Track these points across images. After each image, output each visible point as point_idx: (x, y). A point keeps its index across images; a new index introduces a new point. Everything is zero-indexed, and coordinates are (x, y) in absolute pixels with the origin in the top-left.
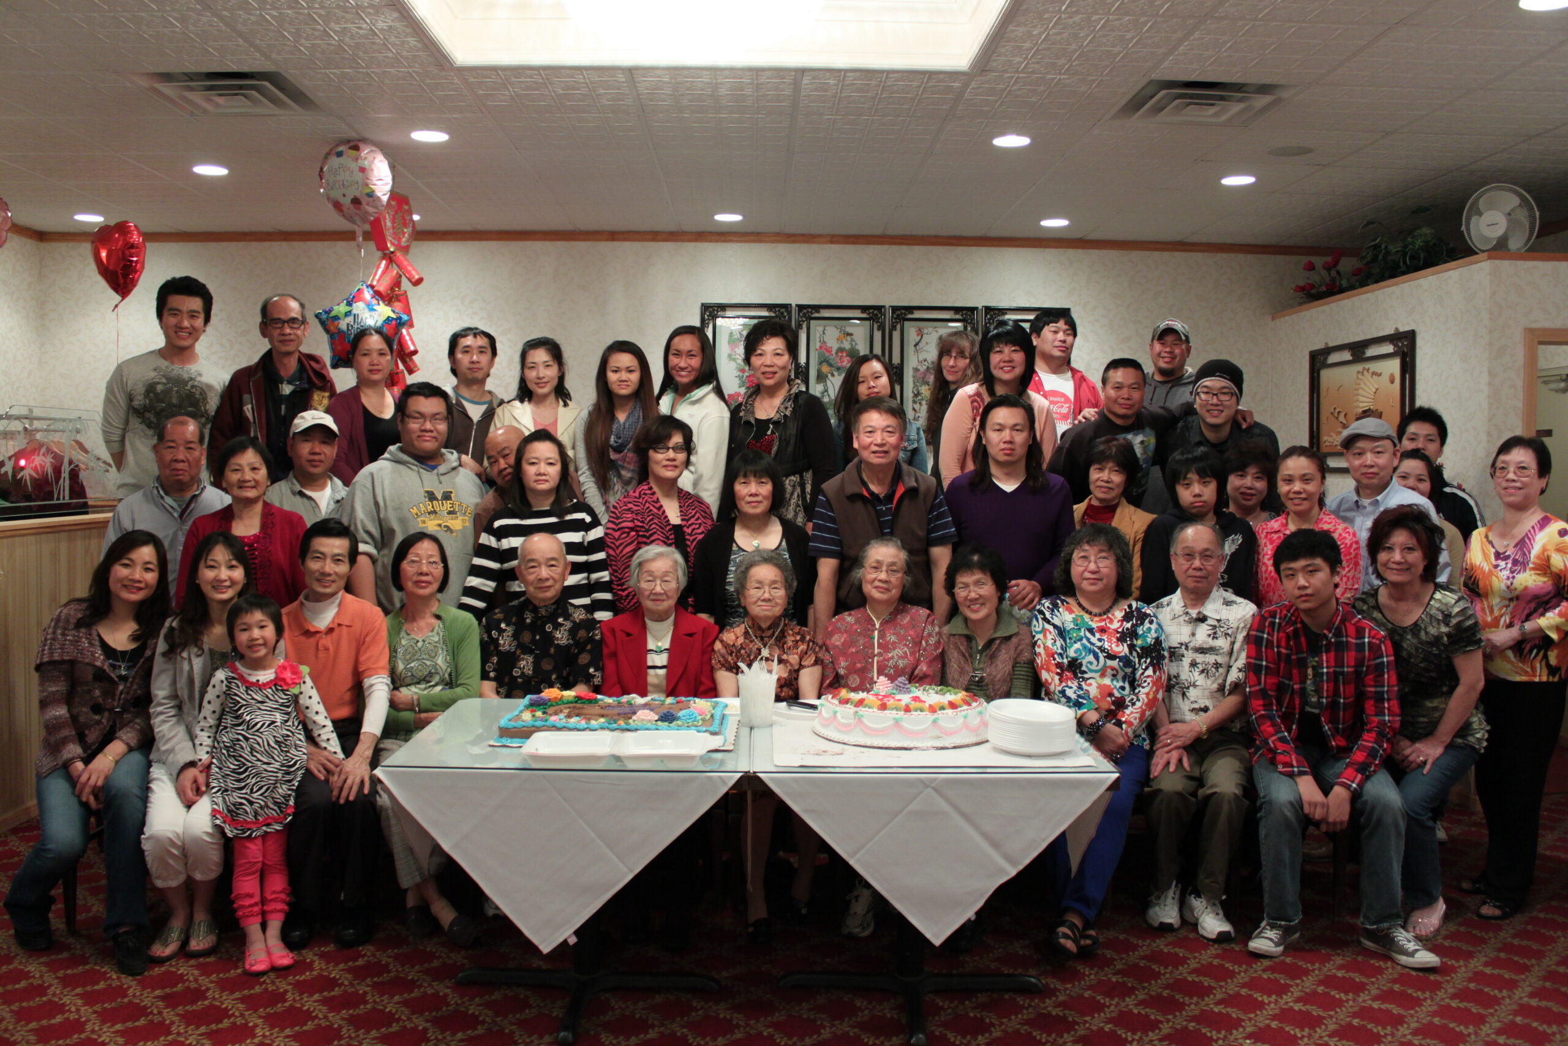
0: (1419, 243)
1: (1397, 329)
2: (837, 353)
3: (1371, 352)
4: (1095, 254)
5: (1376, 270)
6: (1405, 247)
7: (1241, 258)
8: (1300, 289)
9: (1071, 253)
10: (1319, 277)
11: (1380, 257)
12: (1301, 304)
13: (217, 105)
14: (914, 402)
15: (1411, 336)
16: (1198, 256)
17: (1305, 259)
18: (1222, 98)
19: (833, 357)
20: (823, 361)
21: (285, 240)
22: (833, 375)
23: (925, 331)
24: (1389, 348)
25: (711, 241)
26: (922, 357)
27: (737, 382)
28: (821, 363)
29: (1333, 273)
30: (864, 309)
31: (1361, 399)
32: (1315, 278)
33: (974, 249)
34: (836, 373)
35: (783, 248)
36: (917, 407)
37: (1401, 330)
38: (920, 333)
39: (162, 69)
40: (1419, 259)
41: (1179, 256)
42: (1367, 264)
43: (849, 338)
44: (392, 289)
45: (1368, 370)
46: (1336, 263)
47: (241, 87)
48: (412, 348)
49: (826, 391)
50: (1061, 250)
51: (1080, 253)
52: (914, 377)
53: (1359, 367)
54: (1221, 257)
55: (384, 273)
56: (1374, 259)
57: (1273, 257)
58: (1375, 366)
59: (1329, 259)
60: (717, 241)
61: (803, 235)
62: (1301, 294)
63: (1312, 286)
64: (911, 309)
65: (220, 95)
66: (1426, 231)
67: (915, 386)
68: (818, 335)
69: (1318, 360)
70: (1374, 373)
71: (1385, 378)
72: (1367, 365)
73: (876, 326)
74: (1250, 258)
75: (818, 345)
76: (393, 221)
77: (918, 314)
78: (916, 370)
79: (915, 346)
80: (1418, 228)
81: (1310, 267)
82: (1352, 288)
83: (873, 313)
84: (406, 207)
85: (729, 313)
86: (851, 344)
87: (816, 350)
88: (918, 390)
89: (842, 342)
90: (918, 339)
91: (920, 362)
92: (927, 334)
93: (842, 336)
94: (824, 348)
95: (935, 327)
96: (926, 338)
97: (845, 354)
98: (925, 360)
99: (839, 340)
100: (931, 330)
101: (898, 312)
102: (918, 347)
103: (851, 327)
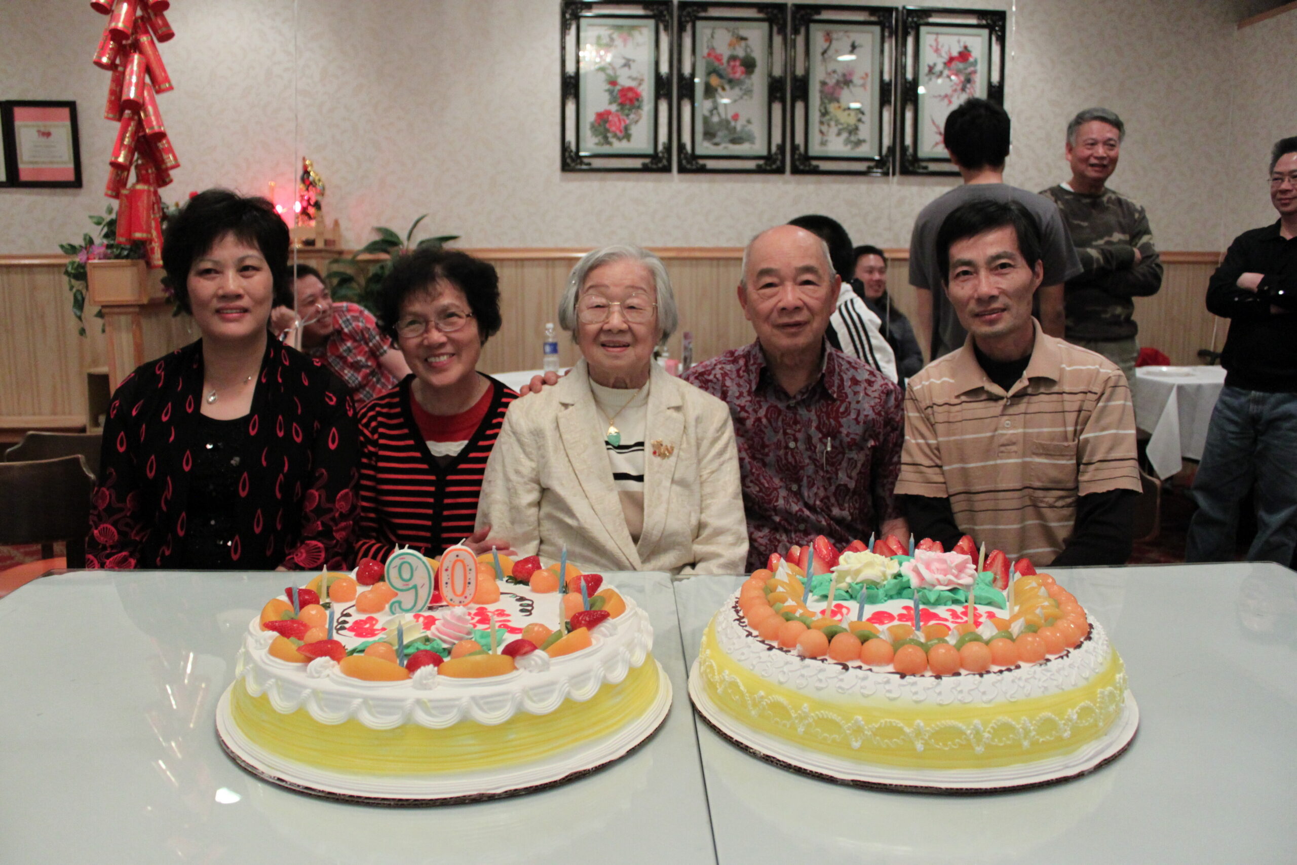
2: (728, 62)
14: (822, 123)
19: (724, 66)
20: (712, 71)
22: (723, 89)
23: (835, 36)
26: (831, 67)
27: (606, 97)
28: (709, 74)
30: (760, 6)
34: (727, 87)
36: (824, 128)
38: (829, 38)
43: (743, 43)
49: (716, 108)
52: (821, 92)
64: (818, 8)
67: (822, 103)
68: (705, 39)
73: (775, 29)
75: (706, 51)
77: (825, 15)
78: (824, 84)
79: (824, 53)
83: (771, 12)
85: (595, 11)
86: (746, 51)
87: (704, 57)
88: (825, 108)
89: (734, 49)
90: (826, 45)
91: (829, 74)
92: (837, 39)
93: (734, 40)
94: (713, 55)
95: (846, 32)
96: (835, 44)
97: (738, 63)
98: (834, 72)
99: (731, 45)
100: (841, 34)
101: (803, 12)
102: (826, 56)
103: (745, 31)
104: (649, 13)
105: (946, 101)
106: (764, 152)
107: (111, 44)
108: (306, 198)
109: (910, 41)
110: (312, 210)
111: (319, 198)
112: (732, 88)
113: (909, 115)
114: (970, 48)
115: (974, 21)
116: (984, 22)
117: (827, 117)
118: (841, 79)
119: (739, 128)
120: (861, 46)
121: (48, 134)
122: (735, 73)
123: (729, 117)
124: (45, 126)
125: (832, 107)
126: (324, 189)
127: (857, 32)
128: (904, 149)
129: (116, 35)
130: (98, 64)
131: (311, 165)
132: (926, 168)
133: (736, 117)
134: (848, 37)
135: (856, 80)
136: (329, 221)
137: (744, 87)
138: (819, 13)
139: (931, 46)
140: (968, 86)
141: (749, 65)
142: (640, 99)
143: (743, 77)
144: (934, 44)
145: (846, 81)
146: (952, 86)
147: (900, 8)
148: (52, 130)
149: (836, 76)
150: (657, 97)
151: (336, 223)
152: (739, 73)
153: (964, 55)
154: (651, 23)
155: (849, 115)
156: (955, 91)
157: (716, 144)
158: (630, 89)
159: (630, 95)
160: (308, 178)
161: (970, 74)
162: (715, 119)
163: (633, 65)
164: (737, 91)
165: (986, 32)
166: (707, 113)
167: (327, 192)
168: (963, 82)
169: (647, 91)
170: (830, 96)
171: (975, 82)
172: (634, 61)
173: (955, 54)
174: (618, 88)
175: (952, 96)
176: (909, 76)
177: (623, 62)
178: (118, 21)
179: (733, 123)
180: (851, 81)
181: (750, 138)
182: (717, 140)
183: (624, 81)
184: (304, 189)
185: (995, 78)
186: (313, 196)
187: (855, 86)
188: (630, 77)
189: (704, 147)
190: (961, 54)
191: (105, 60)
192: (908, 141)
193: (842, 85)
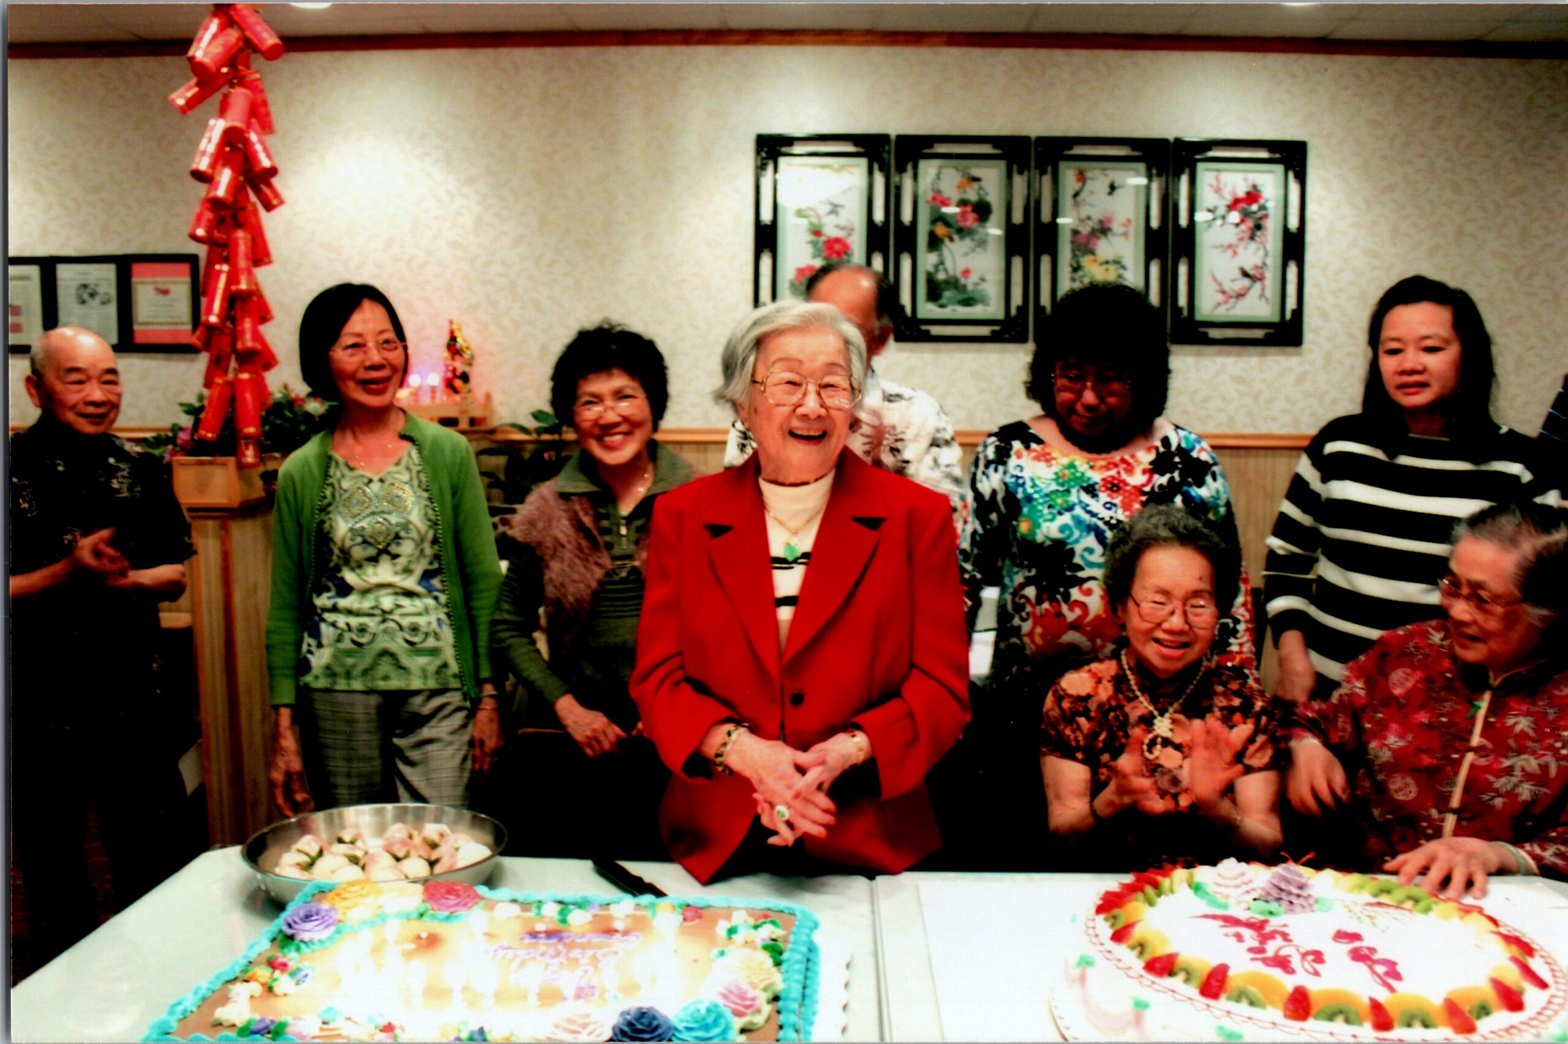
2: (957, 207)
4: (1338, 61)
9: (1307, 59)
14: (1073, 280)
16: (1502, 64)
19: (951, 212)
20: (938, 219)
22: (951, 240)
23: (1089, 175)
25: (770, 43)
26: (1085, 211)
27: (809, 249)
28: (934, 222)
30: (995, 141)
33: (1162, 54)
34: (956, 237)
35: (878, 54)
38: (1082, 177)
41: (1473, 64)
43: (975, 185)
48: (266, 163)
49: (942, 263)
50: (1293, 57)
51: (1319, 59)
52: (1073, 242)
55: (215, 37)
60: (779, 43)
61: (906, 34)
64: (1070, 142)
67: (1074, 256)
68: (929, 180)
73: (1015, 168)
75: (930, 195)
77: (1078, 150)
78: (1075, 232)
79: (1076, 195)
83: (1011, 149)
85: (798, 149)
86: (979, 194)
87: (928, 202)
88: (1078, 262)
89: (965, 192)
90: (1077, 186)
91: (1082, 221)
92: (1092, 179)
93: (965, 181)
94: (940, 200)
95: (1104, 169)
96: (1090, 185)
97: (969, 209)
98: (1089, 218)
99: (961, 187)
100: (1097, 173)
101: (1049, 146)
102: (1079, 199)
103: (978, 170)
104: (860, 150)
105: (1230, 253)
106: (1000, 315)
107: (209, 215)
108: (451, 368)
109: (1184, 180)
110: (458, 383)
111: (467, 369)
112: (962, 238)
113: (1183, 270)
114: (1260, 188)
115: (1264, 154)
116: (1278, 156)
117: (1080, 273)
118: (1097, 226)
119: (970, 287)
120: (1121, 187)
121: (165, 292)
122: (965, 220)
123: (959, 275)
124: (164, 283)
125: (1086, 261)
126: (472, 357)
127: (1115, 169)
128: (1177, 310)
129: (214, 204)
130: (194, 237)
131: (460, 330)
132: (1206, 334)
133: (966, 272)
134: (1106, 175)
135: (1116, 227)
136: (479, 393)
137: (977, 237)
138: (1071, 148)
139: (1211, 185)
140: (1258, 233)
141: (982, 210)
142: (850, 253)
143: (975, 225)
144: (1214, 183)
145: (1103, 230)
146: (1237, 234)
147: (1172, 140)
148: (171, 287)
149: (1090, 223)
150: (871, 249)
151: (488, 397)
152: (971, 221)
153: (1253, 196)
154: (863, 162)
155: (1107, 270)
156: (1241, 239)
157: (942, 306)
158: (837, 240)
159: (837, 247)
160: (454, 345)
161: (1261, 218)
162: (941, 276)
163: (841, 211)
164: (968, 243)
165: (1279, 169)
166: (931, 269)
167: (478, 361)
168: (1251, 229)
169: (857, 244)
170: (1083, 245)
171: (1266, 228)
172: (842, 206)
173: (1241, 194)
174: (823, 239)
175: (1237, 246)
176: (1183, 222)
177: (828, 208)
178: (216, 188)
179: (963, 281)
180: (1109, 229)
181: (983, 300)
182: (943, 301)
183: (831, 231)
184: (450, 358)
185: (1293, 223)
186: (460, 366)
187: (1114, 235)
188: (838, 227)
189: (927, 310)
190: (1249, 194)
191: (200, 232)
192: (1182, 301)
193: (1099, 234)
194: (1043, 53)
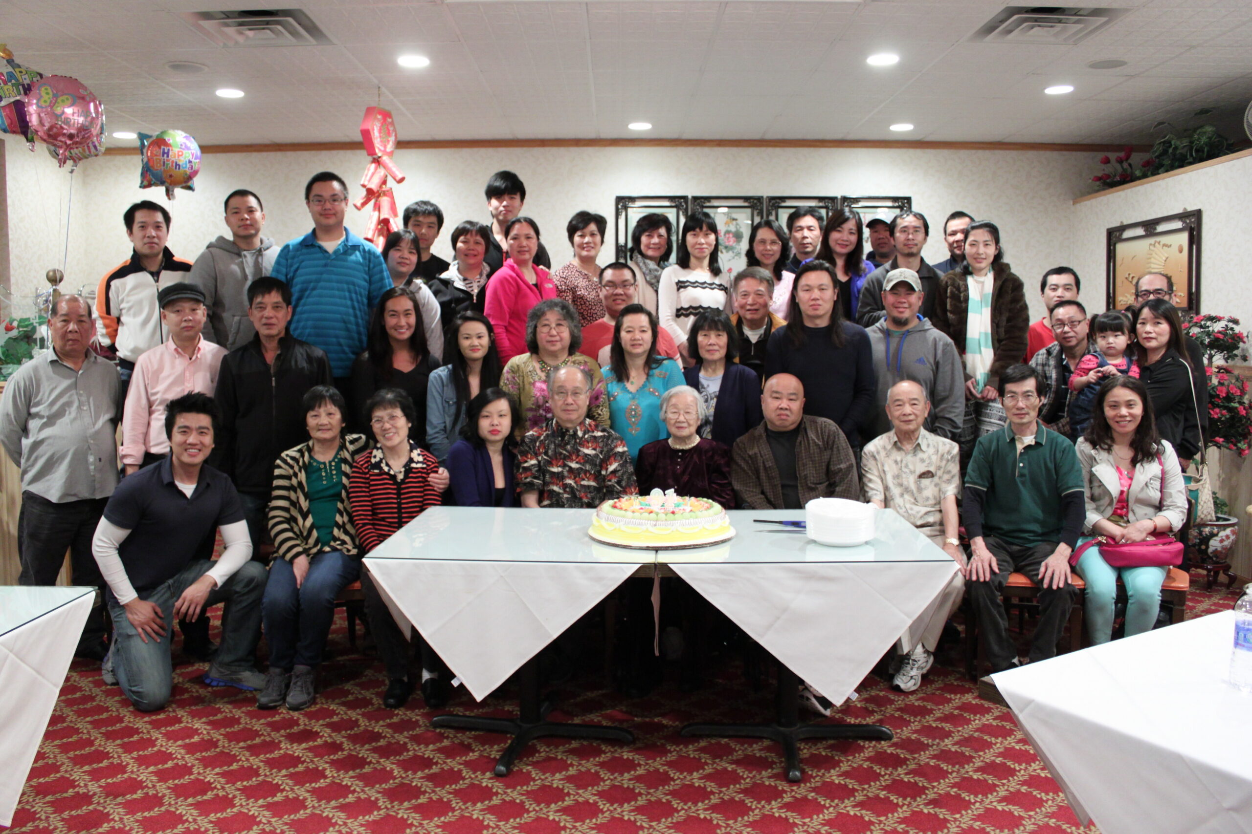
0: (1204, 139)
1: (1185, 209)
2: (725, 235)
3: (1161, 228)
4: (930, 153)
5: (1167, 162)
6: (1191, 142)
7: (1048, 154)
8: (1098, 179)
9: (911, 152)
10: (1115, 168)
11: (1170, 150)
12: (1097, 191)
13: (247, 37)
15: (1198, 214)
16: (1013, 154)
17: (1101, 155)
18: (1060, 21)
21: (280, 150)
24: (1178, 225)
29: (1125, 165)
30: (746, 199)
31: (1153, 266)
32: (1108, 169)
33: (834, 150)
35: (681, 151)
37: (1189, 209)
39: (205, 9)
40: (1203, 152)
41: (999, 154)
42: (1157, 157)
43: (734, 222)
44: (381, 187)
45: (1159, 243)
46: (1128, 157)
47: (268, 23)
50: (904, 150)
51: (919, 152)
53: (1152, 240)
54: (1031, 154)
55: (373, 174)
56: (1165, 152)
57: (1074, 153)
58: (1164, 239)
59: (1122, 154)
60: (627, 146)
61: (696, 140)
62: (1098, 183)
63: (1108, 176)
64: (783, 199)
65: (250, 30)
66: (1209, 129)
69: (1114, 236)
70: (1164, 245)
71: (1175, 248)
72: (1158, 239)
73: (755, 213)
74: (1055, 155)
76: (380, 132)
77: (789, 203)
80: (1201, 127)
81: (1106, 161)
82: (1145, 176)
83: (754, 203)
84: (389, 120)
85: (637, 204)
86: (738, 228)
89: (730, 226)
93: (731, 220)
97: (731, 236)
99: (726, 224)
101: (773, 201)
103: (737, 214)
104: (673, 204)
112: (727, 252)
115: (889, 203)
116: (897, 204)
122: (729, 242)
137: (735, 251)
138: (784, 202)
141: (738, 236)
143: (734, 244)
147: (839, 197)
152: (732, 242)
154: (674, 211)
164: (730, 254)
194: (770, 150)
